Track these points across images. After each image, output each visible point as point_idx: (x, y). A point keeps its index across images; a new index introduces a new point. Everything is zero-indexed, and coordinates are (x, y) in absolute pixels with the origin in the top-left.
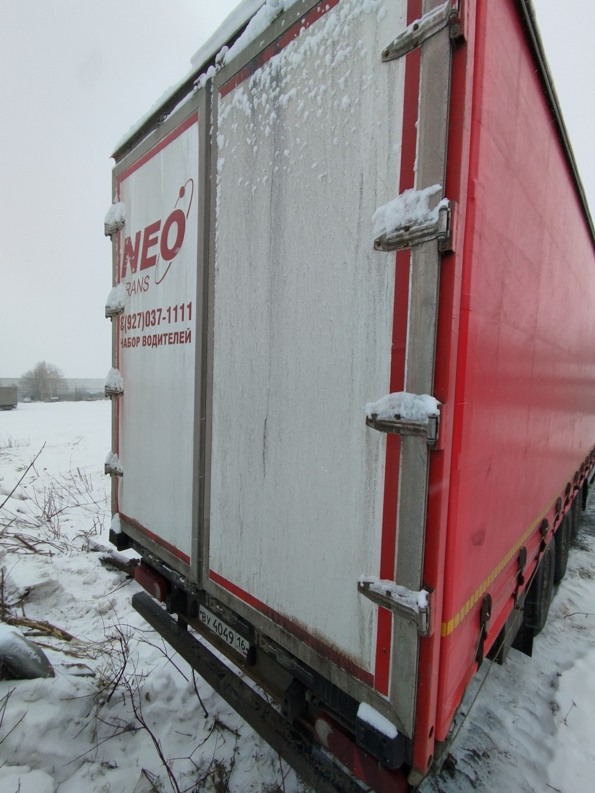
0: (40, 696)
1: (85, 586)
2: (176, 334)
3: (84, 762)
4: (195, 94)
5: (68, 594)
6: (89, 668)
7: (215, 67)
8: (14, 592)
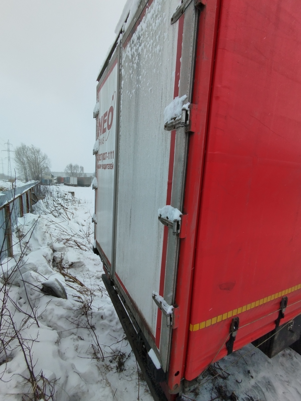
0: (60, 305)
1: (95, 266)
2: (110, 164)
3: (72, 334)
4: (117, 49)
5: (86, 268)
6: (82, 299)
7: (122, 34)
8: (67, 263)
